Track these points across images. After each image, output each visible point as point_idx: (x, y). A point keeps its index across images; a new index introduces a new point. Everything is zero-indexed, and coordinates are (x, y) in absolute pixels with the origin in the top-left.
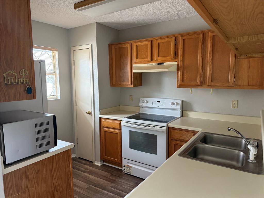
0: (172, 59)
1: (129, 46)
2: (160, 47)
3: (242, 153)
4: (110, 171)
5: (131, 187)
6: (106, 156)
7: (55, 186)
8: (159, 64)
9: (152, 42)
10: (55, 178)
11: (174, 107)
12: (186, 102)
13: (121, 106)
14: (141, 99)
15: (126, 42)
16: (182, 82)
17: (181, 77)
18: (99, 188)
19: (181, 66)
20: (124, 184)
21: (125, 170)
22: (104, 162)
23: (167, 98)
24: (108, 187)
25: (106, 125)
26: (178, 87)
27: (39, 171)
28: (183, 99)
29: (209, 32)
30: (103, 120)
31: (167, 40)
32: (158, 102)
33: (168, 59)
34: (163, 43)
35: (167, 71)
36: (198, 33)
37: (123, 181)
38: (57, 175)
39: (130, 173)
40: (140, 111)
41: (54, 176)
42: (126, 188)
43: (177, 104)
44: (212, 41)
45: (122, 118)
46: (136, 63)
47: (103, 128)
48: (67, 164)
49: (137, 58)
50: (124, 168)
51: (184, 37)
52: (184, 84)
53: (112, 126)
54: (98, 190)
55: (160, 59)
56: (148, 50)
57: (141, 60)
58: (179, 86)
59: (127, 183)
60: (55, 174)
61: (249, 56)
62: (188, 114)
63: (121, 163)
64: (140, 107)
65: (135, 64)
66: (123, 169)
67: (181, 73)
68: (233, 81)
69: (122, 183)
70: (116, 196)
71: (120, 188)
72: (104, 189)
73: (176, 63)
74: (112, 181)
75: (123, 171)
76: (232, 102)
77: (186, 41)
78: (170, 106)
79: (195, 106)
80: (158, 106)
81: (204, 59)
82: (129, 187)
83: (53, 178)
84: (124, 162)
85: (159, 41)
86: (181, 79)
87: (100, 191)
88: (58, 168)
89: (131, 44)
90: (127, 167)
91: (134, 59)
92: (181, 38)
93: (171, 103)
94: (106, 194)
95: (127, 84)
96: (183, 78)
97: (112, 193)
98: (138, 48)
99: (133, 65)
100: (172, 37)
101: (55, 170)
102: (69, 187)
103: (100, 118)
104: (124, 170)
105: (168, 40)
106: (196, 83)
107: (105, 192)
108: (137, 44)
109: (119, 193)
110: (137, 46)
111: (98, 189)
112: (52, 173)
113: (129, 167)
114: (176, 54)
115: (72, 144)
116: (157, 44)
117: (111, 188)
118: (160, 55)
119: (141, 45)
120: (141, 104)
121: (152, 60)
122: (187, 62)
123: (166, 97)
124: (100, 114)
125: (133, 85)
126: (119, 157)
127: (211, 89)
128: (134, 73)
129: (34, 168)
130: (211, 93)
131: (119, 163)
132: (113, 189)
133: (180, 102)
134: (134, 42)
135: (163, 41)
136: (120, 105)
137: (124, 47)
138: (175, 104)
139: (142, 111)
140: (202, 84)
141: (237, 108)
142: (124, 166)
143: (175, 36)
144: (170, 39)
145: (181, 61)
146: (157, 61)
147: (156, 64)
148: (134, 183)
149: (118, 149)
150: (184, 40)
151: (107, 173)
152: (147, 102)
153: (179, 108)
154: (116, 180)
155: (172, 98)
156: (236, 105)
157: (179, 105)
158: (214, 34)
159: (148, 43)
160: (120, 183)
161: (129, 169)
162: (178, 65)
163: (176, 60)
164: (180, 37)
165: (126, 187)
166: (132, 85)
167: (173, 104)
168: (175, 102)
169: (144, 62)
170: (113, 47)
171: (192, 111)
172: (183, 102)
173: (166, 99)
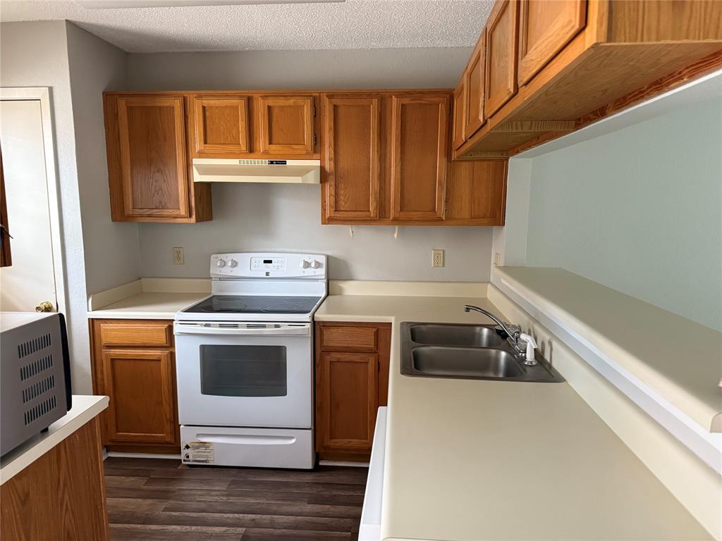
0: (307, 154)
1: (177, 104)
2: (274, 119)
3: (503, 354)
4: (140, 470)
5: (223, 495)
6: (118, 432)
7: (68, 533)
8: (272, 163)
9: (249, 101)
10: (67, 509)
11: (310, 272)
12: (335, 259)
13: (143, 279)
14: (213, 256)
15: (168, 92)
16: (335, 211)
17: (333, 198)
18: (129, 522)
19: (332, 172)
20: (200, 493)
21: (191, 458)
22: (108, 451)
23: (288, 250)
24: (157, 513)
25: (115, 341)
26: (323, 223)
27: (27, 495)
28: (329, 253)
29: (393, 97)
30: (104, 326)
31: (291, 101)
32: (266, 262)
33: (299, 152)
34: (282, 108)
35: (301, 182)
36: (370, 95)
37: (192, 486)
38: (70, 498)
39: (206, 461)
40: (211, 290)
41: (65, 505)
42: (211, 502)
43: (318, 265)
44: (400, 116)
45: (174, 312)
46: (202, 155)
47: (103, 350)
48: (92, 460)
49: (205, 142)
50: (184, 452)
51: (337, 101)
52: (338, 215)
53: (139, 341)
54: (127, 528)
55: (275, 150)
56: (238, 122)
57: (218, 148)
58: (327, 220)
59: (206, 488)
60: (66, 496)
61: (476, 156)
62: (341, 289)
63: (173, 441)
64: (211, 278)
65: (200, 157)
66: (182, 457)
67: (331, 188)
68: (443, 209)
69: (193, 492)
70: (194, 528)
71: (194, 505)
72: (147, 520)
73: (317, 163)
74: (164, 495)
75: (184, 461)
76: (434, 255)
77: (341, 111)
78: (299, 271)
79: (358, 269)
80: (267, 274)
81: (383, 158)
82: (217, 495)
83: (61, 510)
84: (186, 436)
85: (271, 102)
86: (333, 204)
87: (137, 528)
88: (71, 478)
89: (185, 100)
90: (198, 448)
91: (197, 144)
92: (330, 102)
93: (303, 263)
94: (162, 533)
95: (174, 213)
96: (336, 202)
97: (177, 525)
98: (207, 114)
99: (194, 160)
100: (307, 96)
101: (65, 485)
102: (98, 529)
103: (92, 322)
104: (188, 457)
105: (294, 103)
106: (367, 213)
107: (154, 527)
108: (206, 102)
109: (195, 518)
110: (204, 108)
111: (126, 526)
112: (60, 496)
113: (204, 446)
114: (316, 140)
115: (104, 397)
116: (266, 107)
117: (168, 513)
118: (275, 139)
119: (217, 105)
120: (215, 271)
121: (251, 149)
122: (345, 163)
123: (285, 250)
124: (90, 309)
125: (194, 216)
126: (168, 427)
127: (397, 227)
128: (195, 183)
129: (16, 490)
130: (395, 235)
131: (167, 443)
132: (174, 513)
133: (323, 260)
134: (195, 95)
135: (281, 102)
136: (139, 279)
137: (160, 107)
138: (313, 265)
139: (217, 289)
140: (381, 217)
141: (444, 265)
142: (187, 447)
143: (313, 94)
144: (300, 101)
145: (330, 160)
146: (266, 153)
147: (264, 163)
148: (228, 483)
149: (164, 403)
150: (335, 107)
151: (132, 479)
152: (235, 264)
153: (322, 275)
154: (171, 488)
155: (300, 251)
156: (442, 260)
157: (322, 267)
158: (404, 103)
159: (240, 104)
160: (186, 493)
161: (204, 452)
162: (322, 168)
163: (317, 156)
164: (327, 100)
165: (208, 498)
166: (190, 216)
167: (307, 265)
168: (311, 259)
169: (227, 153)
170: (122, 104)
171: (349, 278)
172: (328, 258)
173: (286, 252)
